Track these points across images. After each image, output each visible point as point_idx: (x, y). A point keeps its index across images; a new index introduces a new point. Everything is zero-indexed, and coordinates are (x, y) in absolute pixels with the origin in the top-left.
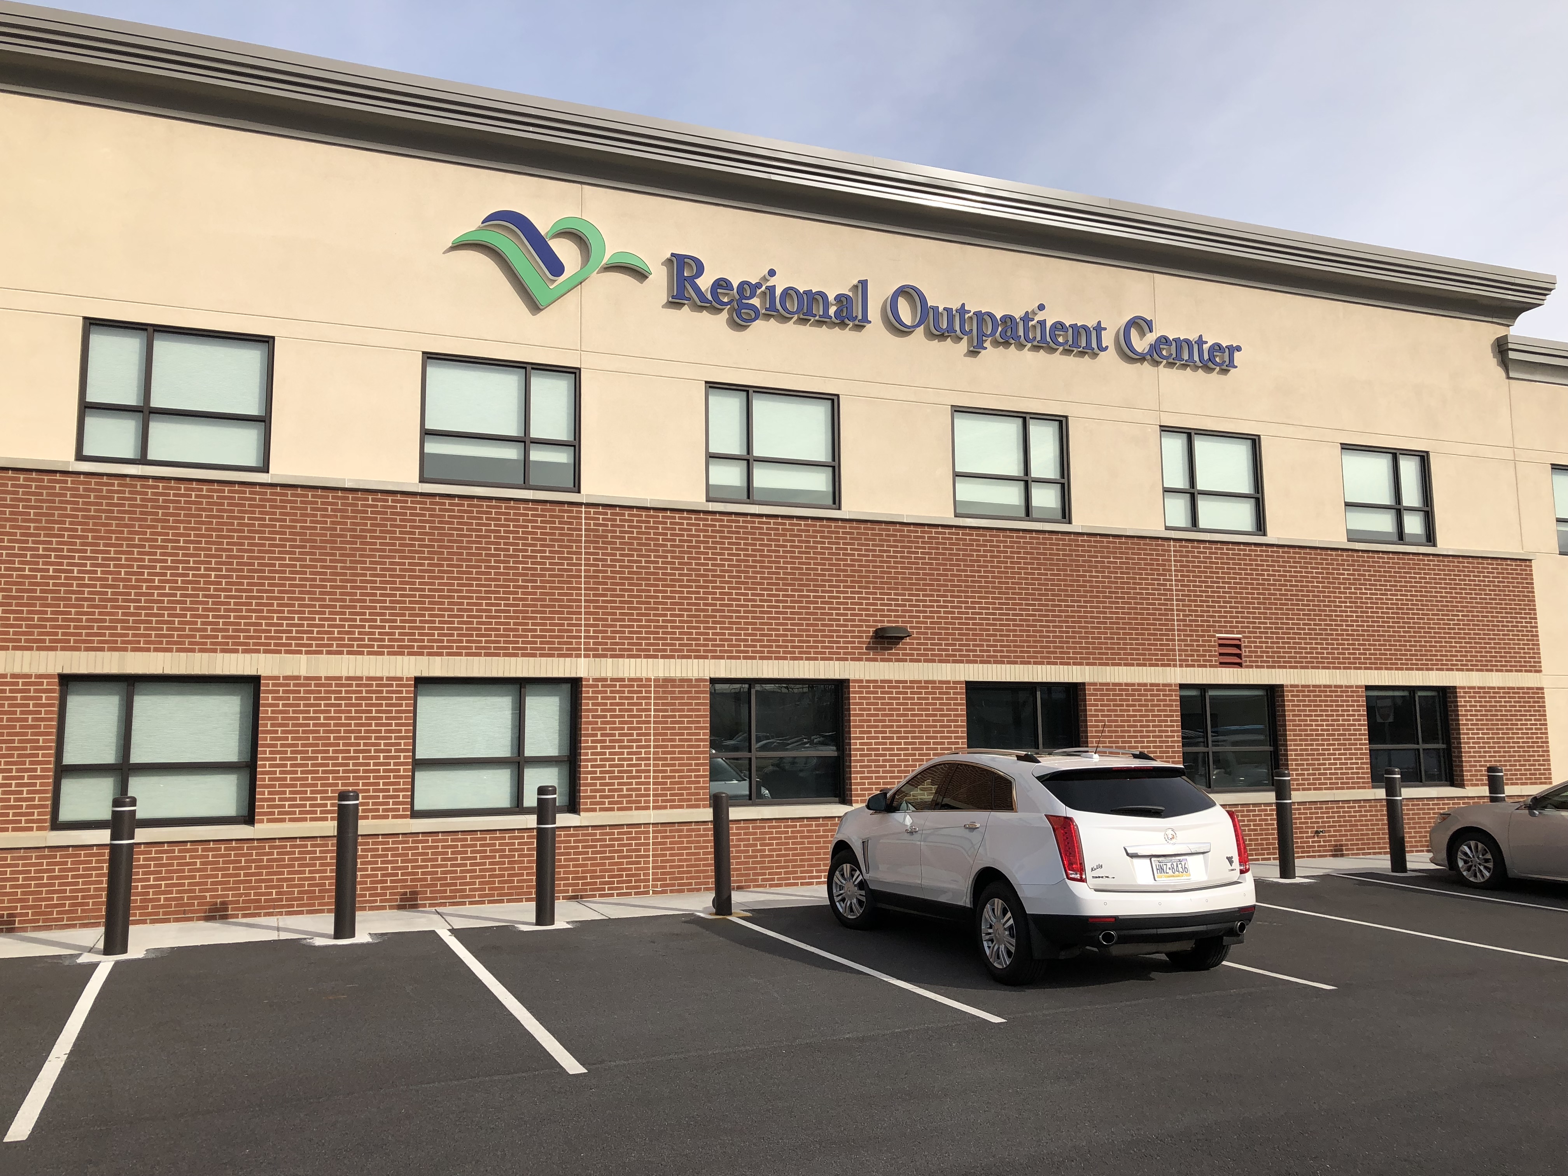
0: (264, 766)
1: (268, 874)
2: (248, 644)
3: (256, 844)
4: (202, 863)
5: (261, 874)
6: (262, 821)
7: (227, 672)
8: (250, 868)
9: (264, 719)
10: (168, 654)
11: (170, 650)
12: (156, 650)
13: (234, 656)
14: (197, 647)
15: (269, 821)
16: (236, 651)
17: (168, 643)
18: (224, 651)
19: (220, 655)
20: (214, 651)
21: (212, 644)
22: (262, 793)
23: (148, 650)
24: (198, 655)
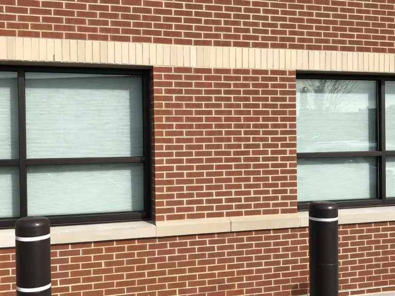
0: (161, 162)
1: (171, 272)
2: (138, 32)
3: (157, 242)
4: (107, 264)
5: (164, 273)
6: (162, 219)
7: (119, 62)
8: (153, 267)
9: (159, 112)
10: (58, 41)
11: (58, 36)
12: (45, 35)
13: (125, 44)
14: (87, 33)
15: (169, 218)
16: (126, 39)
17: (57, 28)
18: (115, 39)
19: (111, 44)
20: (105, 38)
21: (102, 30)
22: (161, 190)
23: (36, 35)
24: (89, 42)
